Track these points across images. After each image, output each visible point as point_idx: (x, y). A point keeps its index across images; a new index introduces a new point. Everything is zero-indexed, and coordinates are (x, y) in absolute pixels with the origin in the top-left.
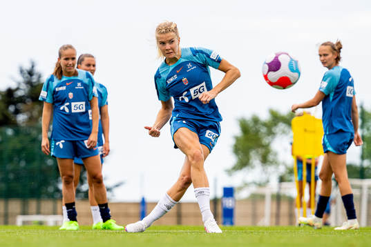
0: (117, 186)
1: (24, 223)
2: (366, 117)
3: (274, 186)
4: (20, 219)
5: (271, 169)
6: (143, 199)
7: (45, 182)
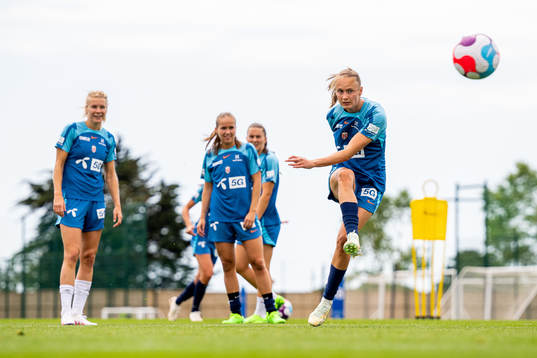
1: (111, 316)
2: (491, 199)
3: (388, 275)
4: (106, 312)
5: (384, 256)
7: (133, 270)
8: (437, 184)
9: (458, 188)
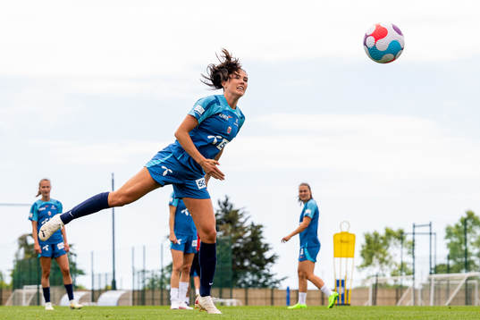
0: (283, 279)
6: (288, 288)
8: (349, 224)
9: (414, 226)
